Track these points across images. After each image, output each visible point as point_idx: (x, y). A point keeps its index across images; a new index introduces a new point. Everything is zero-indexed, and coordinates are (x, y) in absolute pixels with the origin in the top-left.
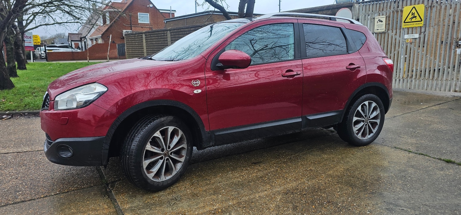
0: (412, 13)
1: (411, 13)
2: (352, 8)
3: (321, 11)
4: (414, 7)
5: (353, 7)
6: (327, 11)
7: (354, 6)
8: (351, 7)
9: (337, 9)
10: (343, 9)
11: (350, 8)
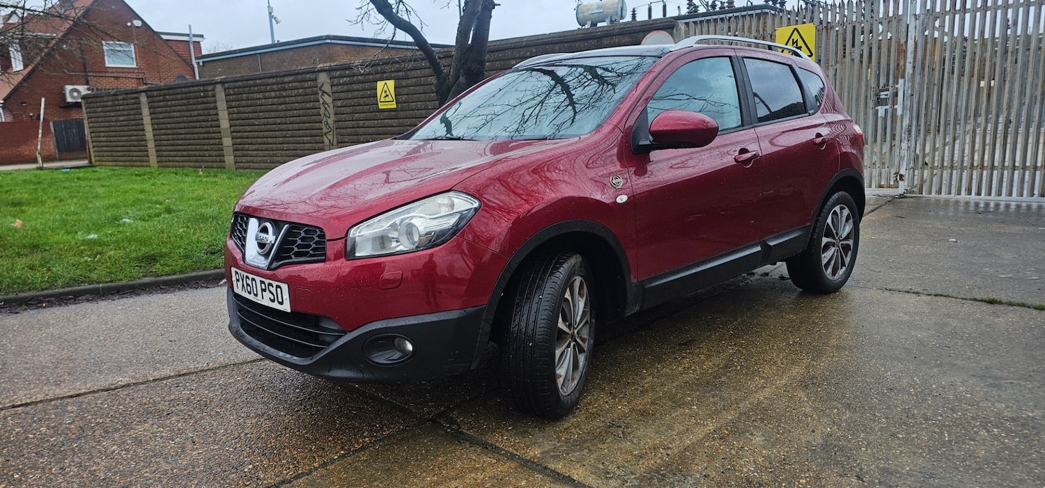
0: (793, 40)
1: (791, 41)
2: (674, 31)
3: (607, 37)
4: (796, 29)
5: (676, 29)
6: (622, 37)
7: (678, 26)
8: (672, 28)
9: (642, 34)
10: (655, 32)
11: (670, 30)
